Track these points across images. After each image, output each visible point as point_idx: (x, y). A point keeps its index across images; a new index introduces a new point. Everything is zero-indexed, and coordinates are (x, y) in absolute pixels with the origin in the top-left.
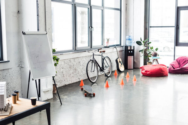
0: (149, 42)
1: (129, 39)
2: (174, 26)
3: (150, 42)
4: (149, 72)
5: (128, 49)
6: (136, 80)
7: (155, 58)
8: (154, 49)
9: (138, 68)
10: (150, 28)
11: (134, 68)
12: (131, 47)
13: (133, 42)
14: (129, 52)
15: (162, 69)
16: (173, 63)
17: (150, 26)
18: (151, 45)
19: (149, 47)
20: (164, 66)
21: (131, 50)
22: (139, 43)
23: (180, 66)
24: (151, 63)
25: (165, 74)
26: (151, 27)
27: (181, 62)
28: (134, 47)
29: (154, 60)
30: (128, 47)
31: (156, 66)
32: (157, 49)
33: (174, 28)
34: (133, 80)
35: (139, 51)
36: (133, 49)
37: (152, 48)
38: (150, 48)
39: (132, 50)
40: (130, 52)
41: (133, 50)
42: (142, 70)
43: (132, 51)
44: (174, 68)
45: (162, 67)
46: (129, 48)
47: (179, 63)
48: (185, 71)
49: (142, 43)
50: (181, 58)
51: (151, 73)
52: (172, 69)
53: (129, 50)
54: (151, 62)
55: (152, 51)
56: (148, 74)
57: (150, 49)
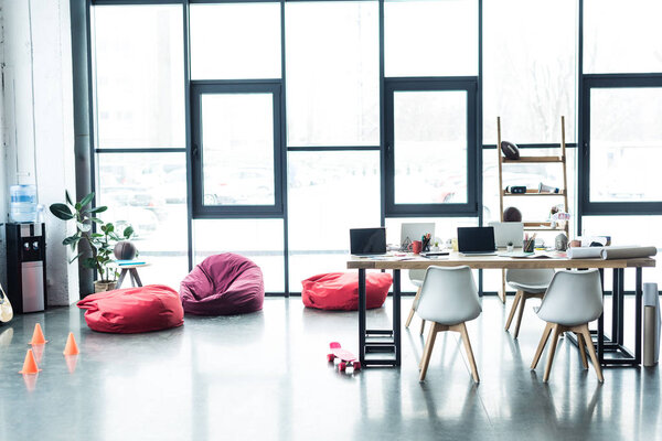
0: (94, 206)
1: (23, 198)
2: (184, 146)
3: (98, 206)
4: (116, 316)
5: (22, 236)
6: (79, 351)
7: (128, 264)
8: (119, 231)
9: (60, 306)
10: (96, 154)
11: (47, 307)
12: (32, 227)
13: (39, 206)
14: (27, 245)
15: (165, 303)
16: (193, 280)
17: (96, 147)
18: (104, 218)
19: (98, 226)
20: (167, 292)
21: (32, 239)
22: (60, 211)
23: (215, 287)
24: (108, 284)
25: (173, 321)
26: (98, 151)
27: (216, 273)
28: (43, 225)
29: (124, 271)
30: (19, 226)
31: (141, 294)
32: (128, 232)
33: (184, 154)
34: (64, 353)
35: (64, 243)
36: (40, 234)
37: (108, 229)
38: (103, 228)
39: (37, 239)
40: (31, 245)
41: (42, 240)
42: (90, 312)
43: (36, 244)
44: (197, 297)
45: (161, 295)
46: (25, 233)
47: (211, 279)
48: (237, 302)
49: (74, 211)
50: (217, 261)
51: (125, 318)
52: (192, 300)
53: (26, 240)
54: (108, 281)
55: (112, 238)
56: (116, 325)
57: (103, 233)
